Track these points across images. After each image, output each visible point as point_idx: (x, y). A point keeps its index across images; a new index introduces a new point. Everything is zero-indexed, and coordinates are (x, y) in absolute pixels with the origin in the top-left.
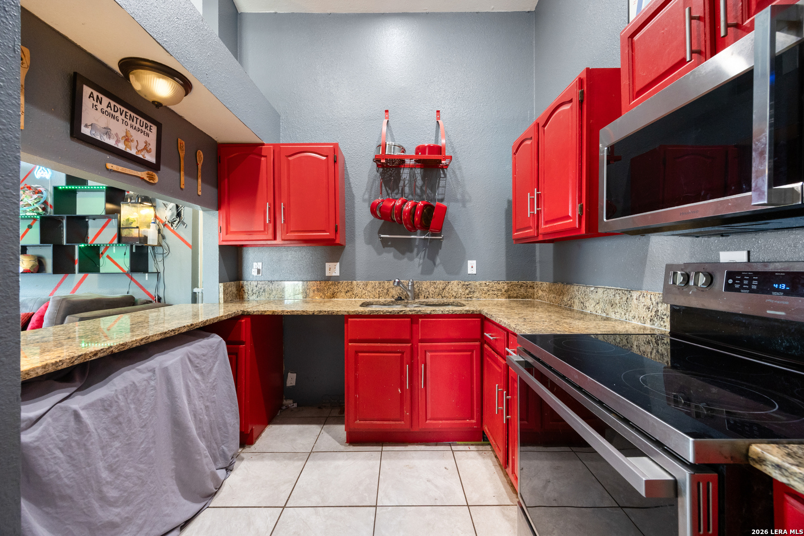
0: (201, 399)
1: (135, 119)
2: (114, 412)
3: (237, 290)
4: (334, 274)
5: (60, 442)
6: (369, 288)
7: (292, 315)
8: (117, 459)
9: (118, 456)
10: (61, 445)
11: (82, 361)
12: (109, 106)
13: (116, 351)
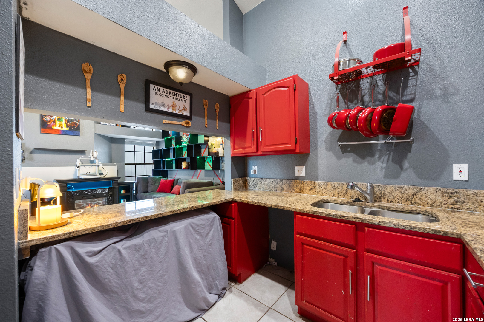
0: (201, 250)
1: (177, 95)
2: (142, 252)
3: (244, 183)
4: (301, 175)
5: (111, 264)
6: (329, 188)
7: (258, 205)
8: (144, 277)
9: (144, 276)
10: (112, 266)
11: (122, 225)
12: (163, 91)
13: (142, 220)
